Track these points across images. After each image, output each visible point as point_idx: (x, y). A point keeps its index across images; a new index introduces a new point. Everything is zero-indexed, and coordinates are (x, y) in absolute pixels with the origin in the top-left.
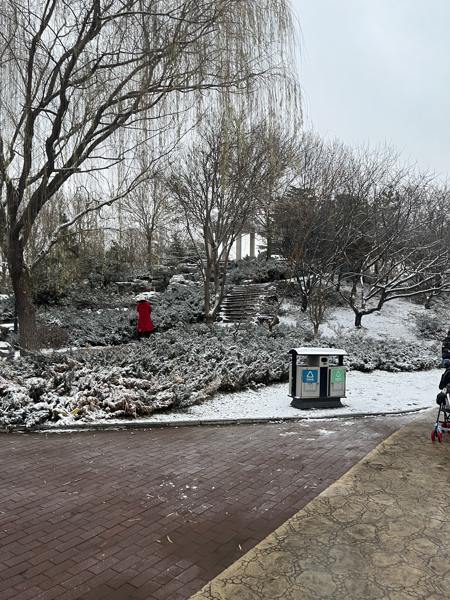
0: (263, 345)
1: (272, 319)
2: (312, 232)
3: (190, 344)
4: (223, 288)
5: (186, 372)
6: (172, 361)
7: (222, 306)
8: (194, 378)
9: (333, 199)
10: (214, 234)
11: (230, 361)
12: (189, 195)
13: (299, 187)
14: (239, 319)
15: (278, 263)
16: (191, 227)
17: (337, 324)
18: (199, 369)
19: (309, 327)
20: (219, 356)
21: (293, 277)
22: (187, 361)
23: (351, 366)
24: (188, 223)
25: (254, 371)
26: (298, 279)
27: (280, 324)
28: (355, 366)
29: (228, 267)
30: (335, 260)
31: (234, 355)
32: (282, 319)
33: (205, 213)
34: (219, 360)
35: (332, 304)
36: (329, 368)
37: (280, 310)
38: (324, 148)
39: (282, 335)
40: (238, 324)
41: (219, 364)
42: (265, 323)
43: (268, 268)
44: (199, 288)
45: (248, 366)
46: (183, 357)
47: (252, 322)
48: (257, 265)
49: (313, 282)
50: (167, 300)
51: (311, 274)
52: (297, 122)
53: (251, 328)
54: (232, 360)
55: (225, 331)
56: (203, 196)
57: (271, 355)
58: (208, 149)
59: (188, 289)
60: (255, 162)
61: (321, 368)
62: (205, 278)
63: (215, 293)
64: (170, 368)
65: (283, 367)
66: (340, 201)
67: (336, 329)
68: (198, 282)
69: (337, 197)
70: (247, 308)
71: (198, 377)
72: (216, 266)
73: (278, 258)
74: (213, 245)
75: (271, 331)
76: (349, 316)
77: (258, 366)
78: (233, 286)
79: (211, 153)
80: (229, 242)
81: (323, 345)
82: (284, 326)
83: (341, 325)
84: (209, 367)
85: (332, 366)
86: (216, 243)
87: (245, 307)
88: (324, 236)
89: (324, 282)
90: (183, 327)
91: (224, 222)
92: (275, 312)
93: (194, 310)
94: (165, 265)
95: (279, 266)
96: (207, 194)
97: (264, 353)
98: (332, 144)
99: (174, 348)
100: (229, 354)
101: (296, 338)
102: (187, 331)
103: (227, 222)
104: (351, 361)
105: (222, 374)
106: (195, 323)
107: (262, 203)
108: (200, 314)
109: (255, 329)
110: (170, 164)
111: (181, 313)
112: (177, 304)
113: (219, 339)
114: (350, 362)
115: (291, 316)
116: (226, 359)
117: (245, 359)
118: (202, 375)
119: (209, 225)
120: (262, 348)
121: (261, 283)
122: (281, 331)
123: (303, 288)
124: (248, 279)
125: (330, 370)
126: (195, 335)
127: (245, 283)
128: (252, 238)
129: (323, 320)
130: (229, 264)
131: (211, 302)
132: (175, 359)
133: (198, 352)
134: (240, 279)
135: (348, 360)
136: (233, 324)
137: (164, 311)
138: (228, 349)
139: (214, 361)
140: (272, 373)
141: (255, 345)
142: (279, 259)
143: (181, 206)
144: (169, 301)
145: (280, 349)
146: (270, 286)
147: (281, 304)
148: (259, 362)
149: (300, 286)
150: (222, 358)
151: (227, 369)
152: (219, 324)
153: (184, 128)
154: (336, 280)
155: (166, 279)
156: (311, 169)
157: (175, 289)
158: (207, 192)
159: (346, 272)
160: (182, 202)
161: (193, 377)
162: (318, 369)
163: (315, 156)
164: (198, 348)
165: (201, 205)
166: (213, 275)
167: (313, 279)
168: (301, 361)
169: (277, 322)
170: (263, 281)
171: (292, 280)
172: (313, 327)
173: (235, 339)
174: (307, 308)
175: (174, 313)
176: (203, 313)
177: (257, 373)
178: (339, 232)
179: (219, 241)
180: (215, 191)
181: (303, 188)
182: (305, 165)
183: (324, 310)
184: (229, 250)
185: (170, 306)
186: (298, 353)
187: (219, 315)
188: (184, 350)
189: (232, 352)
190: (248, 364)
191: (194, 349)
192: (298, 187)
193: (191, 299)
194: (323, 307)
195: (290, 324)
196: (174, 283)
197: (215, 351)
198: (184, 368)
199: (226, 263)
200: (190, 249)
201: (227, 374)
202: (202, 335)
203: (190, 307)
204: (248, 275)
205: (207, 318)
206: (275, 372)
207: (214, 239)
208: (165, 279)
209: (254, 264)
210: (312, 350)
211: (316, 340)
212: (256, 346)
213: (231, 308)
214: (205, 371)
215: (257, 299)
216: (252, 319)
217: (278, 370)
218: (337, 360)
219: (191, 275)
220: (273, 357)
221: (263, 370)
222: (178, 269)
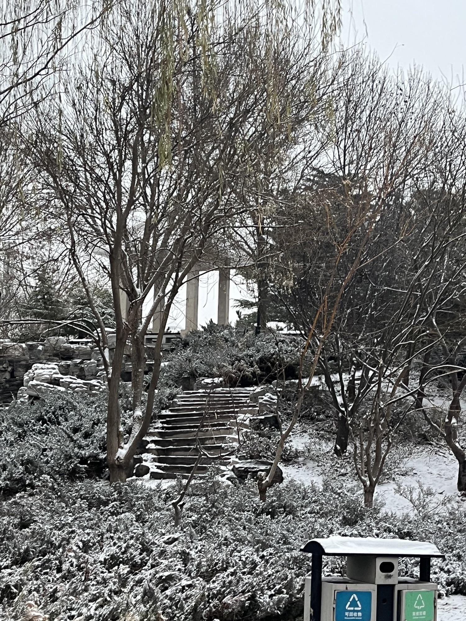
0: (243, 533)
1: (268, 471)
2: (360, 271)
3: (67, 529)
4: (151, 396)
5: (53, 597)
6: (21, 570)
7: (148, 439)
8: (73, 613)
9: (407, 199)
10: (135, 270)
11: (164, 570)
12: (77, 178)
13: (332, 170)
14: (188, 470)
15: (283, 342)
16: (80, 252)
17: (417, 485)
18: (86, 590)
19: (351, 490)
20: (138, 559)
21: (316, 374)
22: (59, 570)
23: (448, 584)
24: (73, 243)
25: (220, 595)
26: (328, 380)
27: (285, 483)
28: (457, 586)
29: (166, 347)
30: (411, 336)
31: (174, 555)
32: (289, 472)
33: (115, 219)
34: (136, 568)
35: (405, 439)
36: (397, 588)
37: (285, 450)
38: (390, 86)
39: (290, 511)
40: (185, 482)
41: (137, 577)
42: (249, 481)
43: (258, 351)
44: (94, 395)
45: (208, 582)
46: (49, 560)
47: (218, 478)
48: (233, 344)
49: (361, 386)
50: (15, 424)
51: (357, 369)
52: (329, 23)
53: (215, 492)
54: (169, 568)
55: (155, 499)
56: (111, 182)
57: (263, 557)
58: (125, 76)
59: (68, 398)
60: (233, 109)
61: (379, 586)
62: (110, 370)
63: (133, 409)
64: (16, 586)
65: (289, 586)
66: (424, 204)
67: (415, 496)
68: (94, 382)
69: (418, 194)
70: (209, 444)
71: (84, 610)
72: (137, 343)
73: (282, 329)
74: (132, 294)
75: (263, 498)
76: (444, 466)
77: (230, 582)
78: (175, 391)
79: (131, 85)
80: (169, 288)
81: (385, 534)
82: (294, 488)
83: (425, 489)
84: (111, 586)
85: (406, 582)
86: (138, 290)
87: (203, 441)
88: (389, 281)
89: (387, 387)
90: (53, 488)
91: (159, 243)
92: (274, 454)
93: (80, 447)
94: (13, 340)
95: (284, 347)
96: (121, 176)
97: (247, 551)
98: (406, 78)
99: (27, 538)
100: (162, 553)
101: (322, 516)
102: (61, 498)
103: (165, 242)
104: (448, 572)
105: (144, 602)
106: (81, 479)
107: (246, 201)
108: (95, 457)
109: (225, 493)
110: (36, 105)
111: (50, 454)
112: (40, 432)
113: (139, 518)
114: (445, 575)
115: (311, 464)
116: (153, 566)
117: (199, 566)
118: (93, 605)
119: (123, 248)
120: (241, 541)
121: (243, 386)
122: (287, 499)
123: (340, 400)
124: (212, 376)
125: (399, 592)
126: (80, 507)
127: (206, 386)
128: (224, 279)
129: (385, 475)
130: (168, 340)
131: (121, 429)
132: (28, 564)
133: (86, 547)
134: (194, 375)
135: (442, 569)
136: (174, 482)
137: (7, 450)
138: (160, 541)
139: (124, 569)
140: (264, 599)
141: (225, 532)
142: (285, 331)
143: (58, 202)
144: (21, 425)
145: (285, 543)
146: (263, 393)
147: (287, 435)
148: (232, 574)
149: (333, 393)
150: (144, 563)
151: (157, 590)
152: (139, 483)
153: (71, 25)
154: (414, 384)
155: (16, 373)
156: (359, 131)
157: (37, 398)
158: (120, 171)
159: (435, 364)
160: (62, 193)
161: (71, 609)
162: (372, 589)
163: (368, 102)
164: (86, 538)
165: (105, 201)
166: (129, 366)
167: (362, 378)
168: (333, 571)
169: (279, 477)
170: (246, 382)
171: (315, 381)
172: (362, 491)
173: (177, 517)
174: (349, 448)
175: (31, 453)
176: (103, 456)
177: (227, 600)
178: (420, 271)
179: (145, 286)
180: (139, 171)
181: (341, 174)
182: (347, 122)
183: (387, 452)
184: (169, 306)
185: (21, 436)
186: (327, 551)
187: (140, 460)
188: (52, 544)
189: (169, 548)
190: (208, 576)
191: (76, 542)
192: (329, 169)
193: (74, 420)
194: (384, 446)
195: (307, 484)
196: (34, 382)
197: (128, 547)
198: (50, 587)
199: (160, 338)
200: (75, 303)
201: (155, 602)
202: (98, 508)
203: (72, 440)
204: (211, 366)
205: (112, 467)
206: (271, 596)
207: (135, 278)
208: (12, 374)
209: (227, 340)
210: (360, 544)
211: (368, 521)
212: (228, 534)
213: (170, 443)
214: (101, 595)
215: (232, 424)
216: (218, 471)
217: (279, 592)
218: (417, 571)
219: (76, 365)
220: (267, 561)
221: (243, 592)
222: (45, 351)
